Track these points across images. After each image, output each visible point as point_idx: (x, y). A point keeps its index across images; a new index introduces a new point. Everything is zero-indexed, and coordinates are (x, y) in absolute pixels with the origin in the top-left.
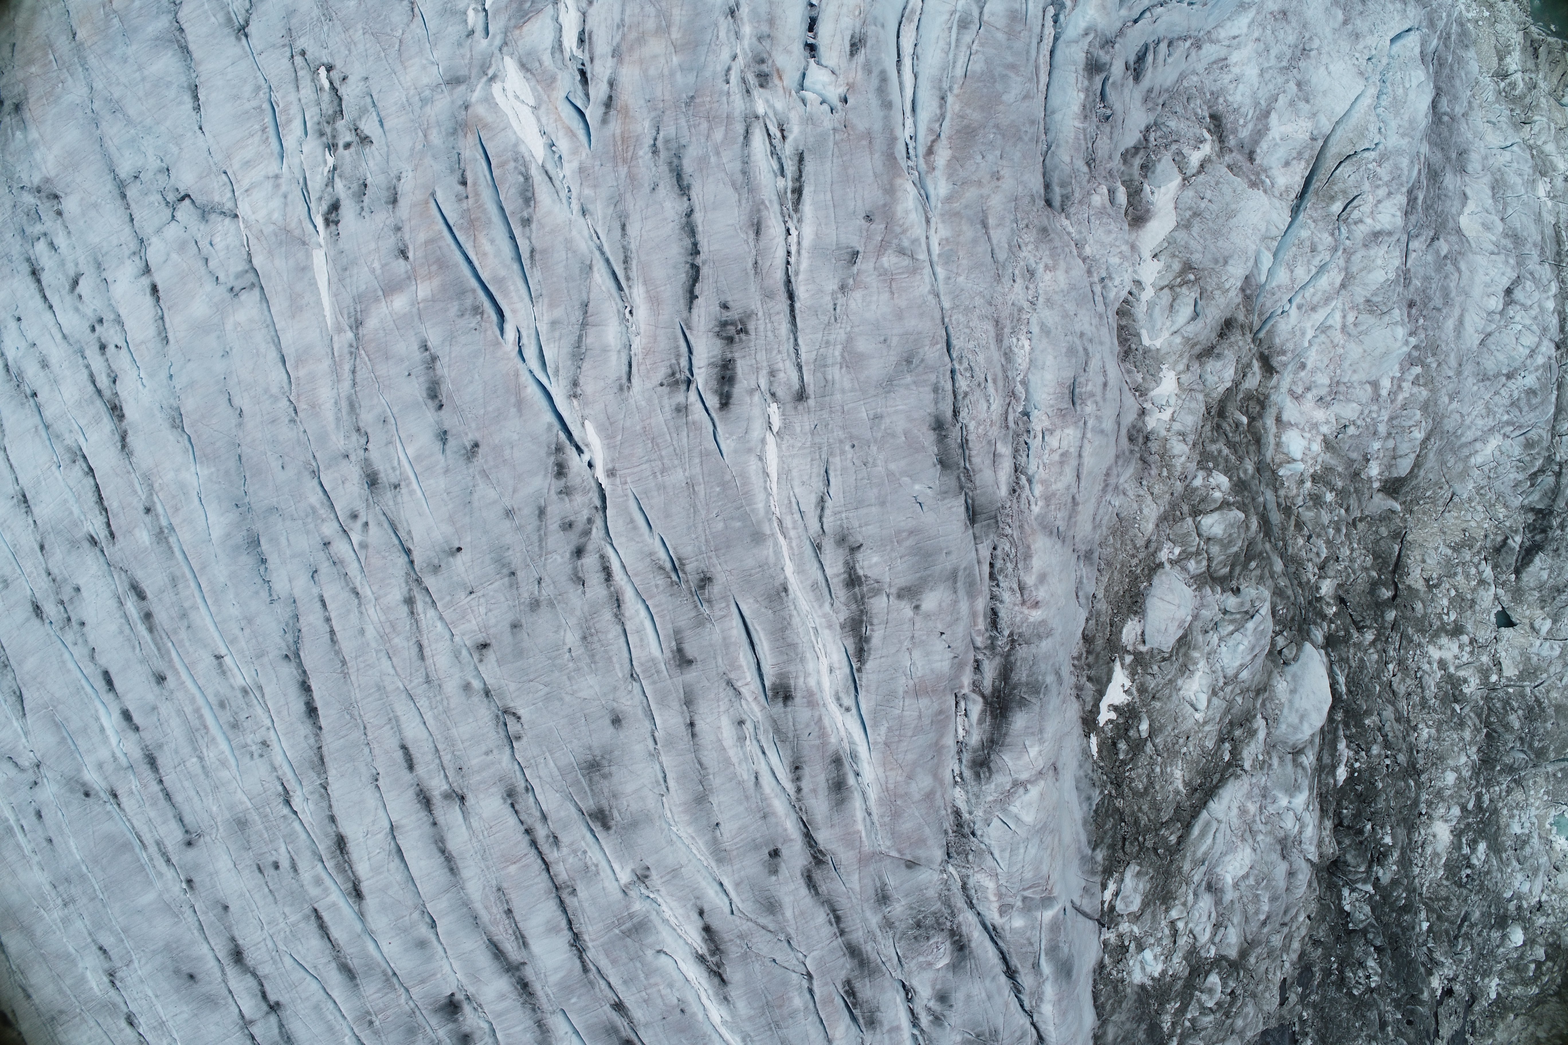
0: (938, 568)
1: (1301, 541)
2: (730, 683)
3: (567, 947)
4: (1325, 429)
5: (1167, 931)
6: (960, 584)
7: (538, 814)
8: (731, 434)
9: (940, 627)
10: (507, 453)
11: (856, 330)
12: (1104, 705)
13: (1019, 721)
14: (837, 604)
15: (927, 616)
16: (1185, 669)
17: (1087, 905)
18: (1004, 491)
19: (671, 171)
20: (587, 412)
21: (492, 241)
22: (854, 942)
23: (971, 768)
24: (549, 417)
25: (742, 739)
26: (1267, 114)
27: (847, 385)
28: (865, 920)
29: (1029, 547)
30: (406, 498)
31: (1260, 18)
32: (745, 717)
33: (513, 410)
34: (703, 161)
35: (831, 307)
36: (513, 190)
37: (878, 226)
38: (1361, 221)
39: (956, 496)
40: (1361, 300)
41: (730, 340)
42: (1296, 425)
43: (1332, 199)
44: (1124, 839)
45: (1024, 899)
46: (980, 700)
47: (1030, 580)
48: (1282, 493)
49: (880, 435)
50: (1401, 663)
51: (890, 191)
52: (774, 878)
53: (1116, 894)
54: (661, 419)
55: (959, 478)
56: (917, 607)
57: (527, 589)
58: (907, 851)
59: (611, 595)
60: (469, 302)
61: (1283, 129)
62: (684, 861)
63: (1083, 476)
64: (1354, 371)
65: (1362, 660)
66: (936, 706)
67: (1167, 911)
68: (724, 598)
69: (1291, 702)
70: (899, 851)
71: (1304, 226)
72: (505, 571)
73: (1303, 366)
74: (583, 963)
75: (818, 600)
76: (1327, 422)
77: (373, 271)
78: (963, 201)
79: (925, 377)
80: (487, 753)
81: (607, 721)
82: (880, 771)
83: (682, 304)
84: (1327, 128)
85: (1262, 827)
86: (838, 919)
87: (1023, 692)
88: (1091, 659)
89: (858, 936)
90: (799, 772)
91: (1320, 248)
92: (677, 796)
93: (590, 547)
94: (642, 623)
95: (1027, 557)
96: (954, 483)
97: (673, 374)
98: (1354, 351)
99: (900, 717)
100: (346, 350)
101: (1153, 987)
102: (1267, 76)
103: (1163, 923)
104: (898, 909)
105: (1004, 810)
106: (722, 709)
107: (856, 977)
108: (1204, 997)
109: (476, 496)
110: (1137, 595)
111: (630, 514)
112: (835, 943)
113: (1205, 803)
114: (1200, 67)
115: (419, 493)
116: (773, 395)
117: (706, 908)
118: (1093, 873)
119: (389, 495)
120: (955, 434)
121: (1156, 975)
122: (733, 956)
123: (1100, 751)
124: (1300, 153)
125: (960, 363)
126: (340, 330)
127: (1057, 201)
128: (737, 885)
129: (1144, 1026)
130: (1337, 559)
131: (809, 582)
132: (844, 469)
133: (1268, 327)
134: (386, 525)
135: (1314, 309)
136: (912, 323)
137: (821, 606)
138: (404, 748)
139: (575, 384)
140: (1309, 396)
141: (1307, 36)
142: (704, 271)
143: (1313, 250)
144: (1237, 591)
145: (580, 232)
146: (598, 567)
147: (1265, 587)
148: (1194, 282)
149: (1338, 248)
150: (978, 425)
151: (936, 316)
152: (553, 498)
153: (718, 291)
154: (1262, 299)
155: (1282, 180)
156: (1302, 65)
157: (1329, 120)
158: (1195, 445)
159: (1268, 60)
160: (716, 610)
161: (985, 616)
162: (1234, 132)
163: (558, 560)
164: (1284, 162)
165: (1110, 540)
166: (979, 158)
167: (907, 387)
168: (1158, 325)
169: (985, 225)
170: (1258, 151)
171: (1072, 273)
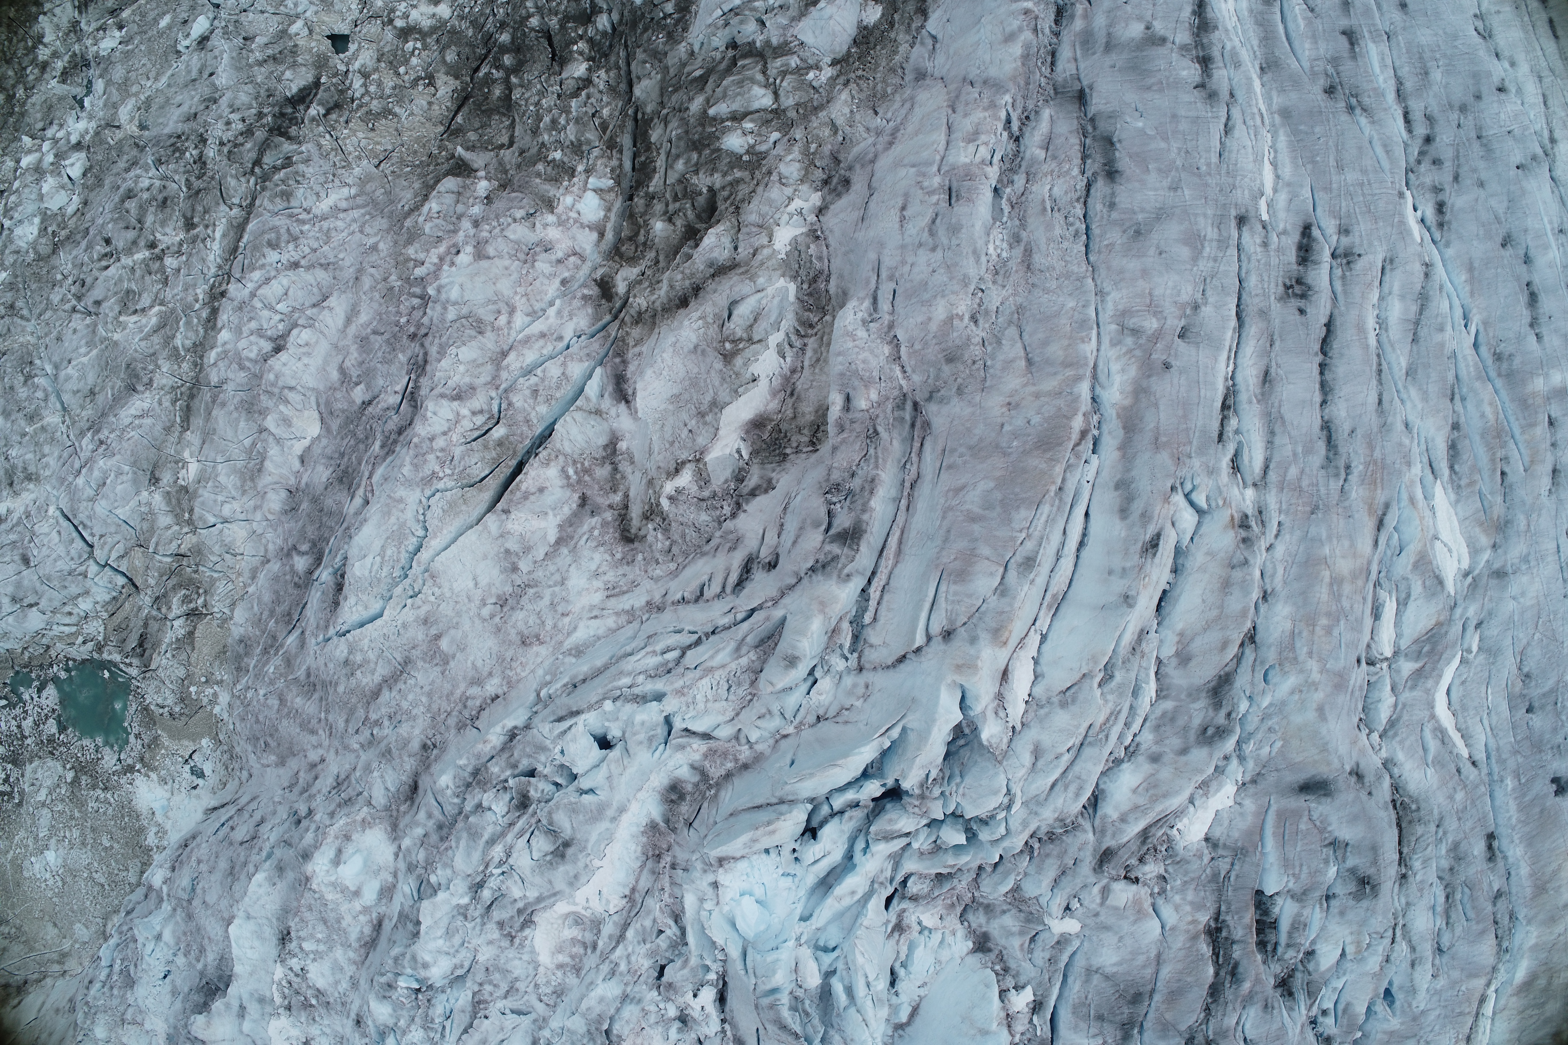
0: (1125, 56)
1: (605, 112)
2: (1312, 10)
4: (551, 218)
6: (1102, 40)
8: (1304, 201)
9: (1128, 8)
10: (1481, 232)
11: (1188, 267)
14: (1220, 47)
15: (1139, 19)
18: (1046, 113)
19: (1336, 446)
20: (1419, 249)
21: (1483, 416)
24: (1448, 251)
26: (559, 542)
27: (1201, 220)
29: (1023, 64)
30: (1555, 219)
31: (560, 637)
33: (1476, 265)
34: (1309, 450)
35: (1209, 293)
36: (1465, 457)
37: (1158, 356)
39: (1099, 113)
40: (489, 334)
41: (1299, 282)
42: (582, 226)
43: (500, 443)
47: (1027, 35)
48: (615, 163)
49: (1173, 173)
50: (491, 1)
51: (1139, 391)
54: (1362, 227)
55: (1095, 128)
56: (1148, 28)
57: (1469, 123)
59: (1405, 100)
60: (1505, 366)
61: (543, 524)
63: (944, 128)
64: (507, 268)
68: (1314, 74)
71: (541, 419)
72: (1484, 141)
73: (564, 282)
75: (1236, 54)
78: (1060, 377)
79: (1123, 216)
80: (1499, 12)
83: (1338, 322)
84: (490, 518)
91: (527, 392)
93: (1419, 141)
94: (1382, 71)
95: (1026, 57)
96: (1101, 125)
97: (1348, 263)
98: (505, 287)
102: (557, 577)
109: (1505, 204)
110: (861, 42)
111: (1389, 158)
114: (646, 585)
115: (1545, 220)
116: (1264, 226)
120: (1094, 166)
124: (526, 498)
125: (1077, 230)
127: (909, 406)
130: (559, 96)
131: (1242, 70)
132: (1208, 151)
133: (600, 324)
135: (543, 335)
136: (1133, 265)
138: (1556, 36)
139: (1427, 275)
140: (560, 255)
141: (497, 619)
142: (1317, 347)
143: (535, 392)
144: (733, 45)
145: (1414, 407)
146: (1414, 125)
147: (684, 56)
148: (727, 339)
149: (506, 391)
150: (1068, 172)
151: (1103, 272)
152: (1447, 187)
153: (1306, 326)
154: (602, 352)
155: (552, 473)
156: (508, 589)
157: (486, 528)
158: (770, 173)
159: (554, 595)
160: (1320, 66)
161: (1072, 17)
162: (605, 524)
163: (1445, 138)
164: (546, 492)
165: (889, 90)
166: (1036, 420)
167: (1143, 210)
168: (776, 301)
169: (1029, 362)
170: (574, 506)
171: (920, 319)
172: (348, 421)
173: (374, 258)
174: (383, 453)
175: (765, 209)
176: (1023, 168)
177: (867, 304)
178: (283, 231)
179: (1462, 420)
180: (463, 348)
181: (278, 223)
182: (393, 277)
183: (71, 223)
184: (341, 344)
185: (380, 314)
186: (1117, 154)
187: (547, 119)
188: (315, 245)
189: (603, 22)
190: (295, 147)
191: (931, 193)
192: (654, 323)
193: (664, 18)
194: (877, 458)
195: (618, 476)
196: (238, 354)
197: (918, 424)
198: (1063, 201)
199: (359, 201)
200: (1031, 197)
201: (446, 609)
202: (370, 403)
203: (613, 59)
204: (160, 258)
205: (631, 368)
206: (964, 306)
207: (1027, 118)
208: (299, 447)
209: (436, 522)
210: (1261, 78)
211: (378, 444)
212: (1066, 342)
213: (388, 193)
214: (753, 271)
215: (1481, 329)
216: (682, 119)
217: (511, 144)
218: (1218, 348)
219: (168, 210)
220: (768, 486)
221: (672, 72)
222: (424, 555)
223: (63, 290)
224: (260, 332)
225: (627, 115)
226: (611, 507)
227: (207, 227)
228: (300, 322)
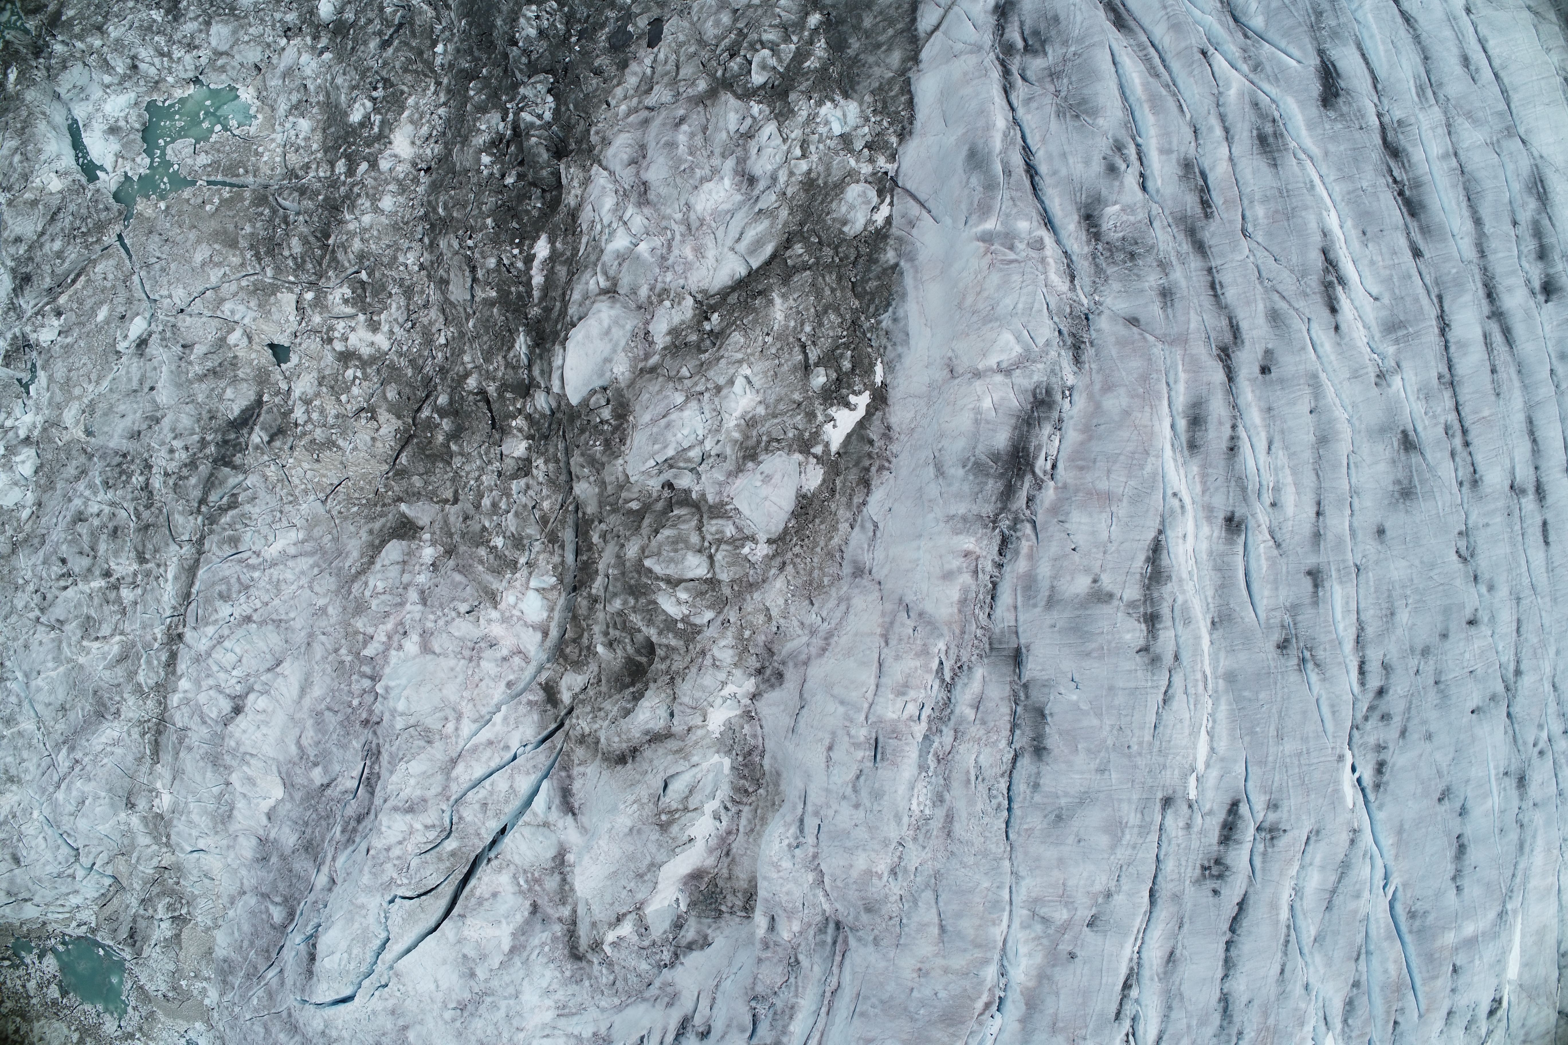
0: (1067, 614)
1: (546, 505)
2: (1278, 545)
3: (1454, 325)
4: (494, 614)
5: (812, 148)
6: (1045, 593)
7: (1457, 459)
8: (1236, 776)
9: (1076, 556)
10: (1419, 790)
11: (1106, 856)
12: (861, 412)
13: (1002, 439)
14: (1170, 601)
15: (1087, 570)
16: (750, 422)
17: (914, 209)
18: (979, 672)
19: (1231, 1016)
20: (1349, 816)
21: (1386, 971)
22: (1199, 257)
23: (1054, 402)
24: (1380, 816)
25: (1277, 489)
26: (513, 950)
27: (1125, 806)
28: (1188, 278)
29: (960, 611)
30: (1502, 763)
32: (1270, 510)
33: (1406, 827)
34: (1203, 1022)
35: (1123, 880)
36: (1360, 1011)
37: (1064, 947)
38: (426, 827)
39: (1034, 680)
40: (437, 744)
41: (1218, 862)
42: (526, 624)
43: (453, 854)
44: (854, 263)
45: (1012, 248)
46: (1037, 471)
47: (966, 578)
48: (556, 559)
49: (1102, 754)
50: (428, 340)
51: (1043, 977)
52: (1270, 346)
53: (875, 209)
54: (1292, 802)
55: (1027, 697)
56: (1095, 581)
57: (1429, 668)
58: (1137, 337)
59: (1363, 648)
60: (1417, 923)
61: (497, 933)
62: (1346, 384)
63: (876, 664)
64: (452, 669)
65: (487, 360)
66: (1089, 477)
67: (810, 171)
68: (1269, 627)
69: (614, 351)
70: (1145, 338)
71: (491, 829)
72: (1442, 686)
73: (509, 685)
74: (1441, 307)
75: (1187, 608)
76: (490, 621)
77: (1481, 958)
78: (969, 957)
79: (1046, 800)
80: (1487, 525)
81: (1389, 533)
82: (1157, 428)
83: (1251, 901)
84: (446, 925)
85: (675, 227)
86: (1213, 286)
87: (994, 469)
88: (866, 463)
89: (1195, 263)
90: (1231, 445)
91: (477, 807)
92: (1343, 447)
93: (1371, 695)
94: (1344, 618)
95: (963, 602)
96: (1034, 693)
97: (1272, 838)
98: (451, 692)
99: (1130, 476)
100: (1515, 894)
101: (833, 92)
102: (511, 990)
103: (814, 158)
104: (1152, 280)
105: (1028, 350)
106: (1290, 523)
107: (1199, 219)
108: (773, 62)
109: (1450, 757)
110: (800, 515)
111: (1334, 719)
112: (1219, 262)
113: (749, 274)
114: (593, 1013)
115: (1491, 766)
116: (1190, 806)
117: (1333, 330)
118: (900, 240)
119: (1513, 768)
120: (1022, 739)
121: (829, 104)
122: (1315, 277)
123: (872, 365)
124: (480, 904)
125: (999, 805)
126: (1515, 911)
127: (832, 926)
128: (1303, 348)
129: (851, 52)
130: (500, 473)
131: (1192, 626)
132: (1142, 728)
133: (545, 733)
134: (1520, 742)
135: (490, 743)
136: (1050, 853)
137: (1186, 602)
138: (1547, 543)
139: (1352, 841)
140: (505, 652)
141: (458, 1024)
142: (1226, 926)
143: (484, 806)
144: (669, 485)
145: (1317, 971)
146: (1369, 676)
147: (622, 478)
148: (663, 812)
149: (456, 801)
150: (995, 743)
151: (1019, 855)
152: (1391, 746)
153: (1218, 907)
154: (548, 763)
155: (504, 880)
156: (467, 995)
157: (444, 934)
158: (703, 653)
159: (509, 1007)
160: (1277, 617)
161: (1017, 552)
162: (554, 939)
163: (1399, 689)
164: (499, 898)
165: (826, 580)
166: (942, 994)
167: (1066, 794)
168: (711, 776)
169: (942, 929)
170: (526, 914)
171: (842, 863)
172: (308, 796)
173: (323, 623)
174: (344, 839)
175: (698, 694)
176: (952, 723)
177: (793, 830)
178: (233, 581)
179: (1364, 978)
180: (413, 763)
181: (227, 573)
182: (343, 651)
183: (27, 528)
184: (297, 716)
185: (333, 691)
186: (1047, 729)
187: (486, 502)
188: (266, 599)
189: (541, 402)
190: (241, 477)
191: (857, 745)
192: (597, 750)
193: (602, 422)
194: (797, 987)
195: (567, 888)
196: (198, 706)
197: (840, 940)
198: (988, 773)
199: (308, 547)
200: (958, 757)
201: (410, 1005)
202: (328, 785)
203: (551, 450)
204: (116, 587)
205: (576, 786)
206: (882, 866)
207: (960, 667)
208: (265, 806)
209: (397, 929)
210: (1211, 634)
211: (338, 829)
212: (977, 922)
213: (336, 540)
214: (687, 750)
215: (1400, 889)
216: (618, 557)
217: (456, 501)
218: (1126, 935)
219: (119, 541)
220: (704, 943)
221: (610, 489)
222: (388, 956)
223: (26, 597)
224: (218, 688)
225: (567, 511)
226: (560, 920)
227: (159, 566)
228: (256, 687)
